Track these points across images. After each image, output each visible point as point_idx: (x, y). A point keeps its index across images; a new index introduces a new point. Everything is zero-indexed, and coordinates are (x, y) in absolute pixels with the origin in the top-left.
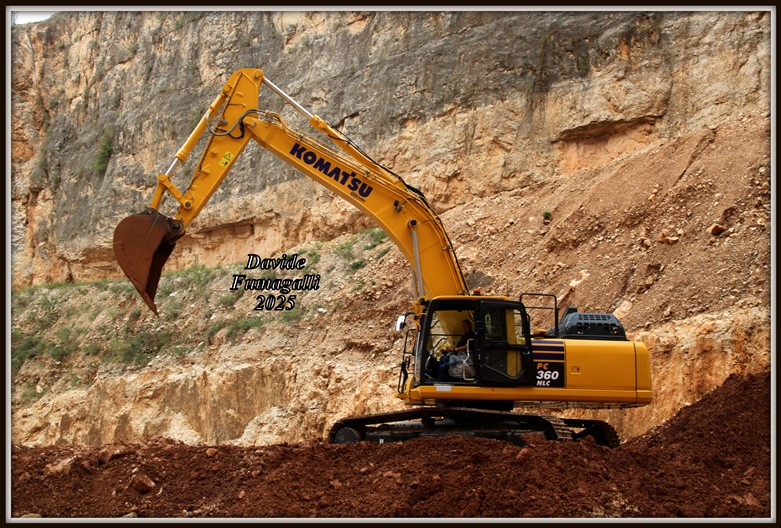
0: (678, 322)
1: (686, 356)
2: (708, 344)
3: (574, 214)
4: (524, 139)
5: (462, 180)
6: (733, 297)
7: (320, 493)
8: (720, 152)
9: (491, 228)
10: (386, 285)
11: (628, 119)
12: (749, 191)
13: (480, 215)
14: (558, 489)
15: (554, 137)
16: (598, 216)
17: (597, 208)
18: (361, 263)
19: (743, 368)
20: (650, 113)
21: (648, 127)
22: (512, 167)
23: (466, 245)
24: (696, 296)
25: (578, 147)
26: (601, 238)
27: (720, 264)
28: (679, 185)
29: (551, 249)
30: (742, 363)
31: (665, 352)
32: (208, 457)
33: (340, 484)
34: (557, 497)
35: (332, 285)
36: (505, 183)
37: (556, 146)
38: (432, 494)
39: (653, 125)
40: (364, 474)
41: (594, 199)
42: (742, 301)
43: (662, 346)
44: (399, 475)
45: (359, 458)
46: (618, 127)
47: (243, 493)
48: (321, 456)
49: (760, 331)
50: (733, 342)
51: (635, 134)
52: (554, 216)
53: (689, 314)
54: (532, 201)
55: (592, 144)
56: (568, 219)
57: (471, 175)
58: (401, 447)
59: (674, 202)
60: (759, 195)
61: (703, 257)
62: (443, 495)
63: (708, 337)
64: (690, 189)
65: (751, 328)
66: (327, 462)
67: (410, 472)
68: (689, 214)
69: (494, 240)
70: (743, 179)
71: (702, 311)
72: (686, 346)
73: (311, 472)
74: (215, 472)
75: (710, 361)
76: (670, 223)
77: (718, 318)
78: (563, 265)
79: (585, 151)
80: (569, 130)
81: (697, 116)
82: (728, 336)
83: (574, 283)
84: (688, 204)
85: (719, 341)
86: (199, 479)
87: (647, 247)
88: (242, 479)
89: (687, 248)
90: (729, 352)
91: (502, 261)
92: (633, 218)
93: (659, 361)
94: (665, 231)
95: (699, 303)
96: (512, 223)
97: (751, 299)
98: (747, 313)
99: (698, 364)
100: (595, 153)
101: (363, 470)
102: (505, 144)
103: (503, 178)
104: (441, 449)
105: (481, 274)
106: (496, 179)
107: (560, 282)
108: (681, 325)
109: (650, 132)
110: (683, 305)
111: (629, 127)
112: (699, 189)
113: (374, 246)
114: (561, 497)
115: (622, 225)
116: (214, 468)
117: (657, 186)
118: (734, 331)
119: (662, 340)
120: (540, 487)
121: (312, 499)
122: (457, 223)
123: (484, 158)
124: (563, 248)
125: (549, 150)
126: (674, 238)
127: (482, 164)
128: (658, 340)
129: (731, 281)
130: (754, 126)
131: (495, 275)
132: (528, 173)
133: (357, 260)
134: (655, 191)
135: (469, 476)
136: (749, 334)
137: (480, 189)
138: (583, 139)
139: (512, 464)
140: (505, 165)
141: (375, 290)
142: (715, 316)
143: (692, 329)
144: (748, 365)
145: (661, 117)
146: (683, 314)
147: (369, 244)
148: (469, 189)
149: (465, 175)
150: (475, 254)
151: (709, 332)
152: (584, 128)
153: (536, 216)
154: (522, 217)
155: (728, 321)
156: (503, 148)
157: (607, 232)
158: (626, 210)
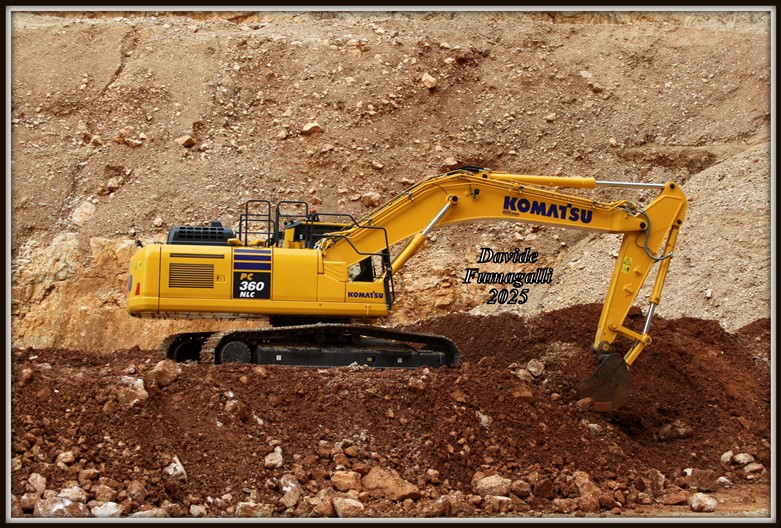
8: (163, 57)
12: (213, 108)
27: (205, 179)
59: (127, 101)
60: (225, 115)
64: (142, 90)
68: (149, 118)
76: (128, 123)
84: (143, 105)
87: (96, 144)
89: (159, 156)
94: (122, 131)
117: (86, 75)
126: (137, 142)
134: (85, 80)
157: (23, 115)
158: (48, 95)
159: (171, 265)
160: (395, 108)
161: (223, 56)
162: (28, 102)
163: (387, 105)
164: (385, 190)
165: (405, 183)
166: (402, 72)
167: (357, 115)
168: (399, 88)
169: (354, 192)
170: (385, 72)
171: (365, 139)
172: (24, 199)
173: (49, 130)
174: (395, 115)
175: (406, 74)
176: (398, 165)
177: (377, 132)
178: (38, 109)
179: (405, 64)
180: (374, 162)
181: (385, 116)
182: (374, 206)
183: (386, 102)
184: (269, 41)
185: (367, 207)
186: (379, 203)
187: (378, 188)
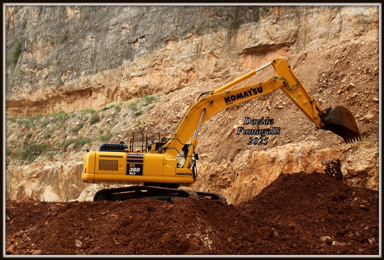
0: (278, 147)
1: (281, 163)
2: (290, 158)
4: (226, 52)
5: (194, 72)
6: (304, 136)
7: (82, 223)
10: (150, 125)
11: (277, 44)
12: (317, 85)
14: (183, 223)
15: (240, 52)
18: (140, 113)
19: (306, 170)
20: (288, 41)
21: (287, 48)
22: (219, 66)
24: (288, 135)
25: (252, 57)
26: (250, 105)
27: (300, 120)
30: (305, 167)
31: (272, 161)
32: (35, 206)
33: (92, 220)
34: (181, 227)
35: (125, 123)
36: (215, 74)
37: (241, 56)
38: (128, 224)
39: (289, 47)
40: (103, 215)
42: (307, 138)
43: (271, 158)
44: (117, 216)
45: (102, 208)
46: (272, 47)
47: (47, 223)
48: (85, 207)
49: (314, 152)
50: (302, 157)
51: (280, 51)
53: (284, 143)
55: (259, 55)
57: (199, 69)
58: (121, 204)
60: (321, 87)
61: (293, 116)
62: (133, 225)
63: (291, 154)
65: (311, 151)
66: (88, 210)
67: (122, 215)
70: (315, 79)
71: (290, 142)
72: (281, 159)
73: (80, 214)
74: (37, 213)
75: (291, 166)
76: (280, 99)
77: (296, 146)
78: (231, 117)
79: (255, 59)
80: (248, 49)
81: (311, 43)
82: (300, 154)
83: (235, 127)
85: (296, 157)
86: (30, 216)
87: (269, 110)
88: (48, 217)
89: (286, 112)
90: (300, 162)
92: (265, 96)
93: (269, 165)
94: (277, 103)
95: (289, 138)
97: (312, 137)
98: (309, 144)
99: (286, 167)
100: (260, 60)
101: (103, 213)
102: (216, 54)
103: (215, 71)
104: (138, 204)
106: (211, 72)
107: (229, 125)
108: (280, 148)
109: (287, 51)
110: (282, 139)
111: (277, 48)
113: (147, 105)
114: (184, 227)
115: (259, 99)
116: (37, 212)
118: (303, 152)
119: (271, 155)
120: (175, 222)
121: (78, 226)
123: (206, 61)
124: (232, 109)
125: (238, 58)
126: (281, 107)
127: (205, 64)
128: (269, 155)
129: (304, 128)
132: (227, 69)
133: (138, 112)
135: (145, 217)
136: (309, 154)
137: (203, 77)
138: (255, 53)
139: (165, 212)
140: (216, 65)
141: (145, 127)
142: (295, 145)
143: (285, 151)
144: (308, 168)
145: (293, 43)
146: (281, 144)
147: (145, 104)
148: (198, 76)
149: (196, 70)
151: (292, 152)
152: (255, 47)
155: (301, 147)
156: (215, 56)
159: (100, 160)
161: (334, 58)
167: (372, 75)
169: (362, 116)
171: (374, 87)
173: (258, 107)
182: (369, 122)
185: (366, 123)
186: (373, 120)
187: (374, 112)
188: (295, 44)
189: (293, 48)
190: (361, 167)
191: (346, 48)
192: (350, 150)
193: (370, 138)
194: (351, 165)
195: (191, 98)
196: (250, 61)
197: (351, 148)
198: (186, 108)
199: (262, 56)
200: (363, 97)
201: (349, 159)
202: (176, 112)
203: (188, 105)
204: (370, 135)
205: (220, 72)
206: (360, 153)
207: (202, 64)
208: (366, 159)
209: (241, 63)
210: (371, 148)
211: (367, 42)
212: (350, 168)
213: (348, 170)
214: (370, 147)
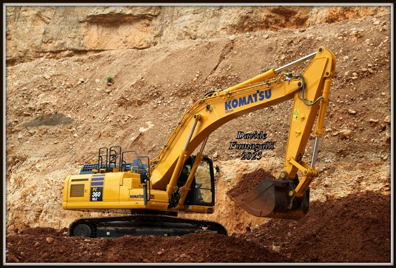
0: (223, 162)
1: (229, 184)
3: (137, 83)
4: (60, 16)
5: (10, 39)
8: (241, 56)
9: (67, 84)
11: (135, 14)
13: (53, 72)
15: (82, 19)
16: (156, 86)
17: (154, 81)
20: (149, 13)
21: (147, 22)
22: (50, 35)
23: (46, 93)
25: (98, 28)
26: (160, 102)
28: (215, 74)
29: (121, 105)
36: (44, 46)
37: (82, 25)
39: (150, 20)
41: (150, 74)
42: (264, 153)
46: (127, 18)
51: (138, 25)
52: (116, 81)
53: (230, 158)
54: (95, 68)
55: (108, 27)
56: (132, 86)
57: (18, 37)
59: (214, 85)
64: (223, 78)
65: (271, 170)
69: (69, 92)
71: (239, 157)
72: (230, 178)
77: (250, 162)
78: (132, 117)
79: (102, 31)
80: (93, 16)
81: (180, 19)
83: (142, 130)
91: (79, 107)
92: (183, 91)
95: (237, 152)
96: (82, 82)
97: (270, 152)
98: (268, 160)
100: (110, 34)
102: (45, 18)
103: (43, 42)
105: (62, 115)
106: (38, 43)
107: (130, 127)
108: (225, 164)
109: (148, 25)
110: (226, 152)
111: (134, 19)
112: (230, 79)
115: (175, 94)
117: (198, 72)
122: (35, 77)
123: (29, 26)
124: (130, 104)
125: (78, 27)
127: (27, 30)
130: (261, 43)
131: (74, 117)
132: (62, 42)
134: (197, 75)
138: (101, 23)
140: (44, 33)
143: (233, 167)
145: (156, 16)
146: (226, 157)
149: (13, 36)
150: (56, 100)
151: (245, 170)
152: (104, 16)
153: (101, 79)
154: (90, 78)
156: (43, 20)
157: (164, 98)
158: (177, 86)
160: (371, 73)
161: (277, 51)
162: (167, 90)
163: (365, 72)
164: (356, 128)
165: (371, 122)
166: (381, 49)
167: (343, 81)
168: (376, 60)
169: (335, 130)
170: (368, 50)
171: (347, 96)
172: (154, 145)
173: (174, 106)
174: (370, 78)
175: (383, 50)
176: (368, 110)
177: (356, 90)
178: (171, 94)
179: (384, 43)
180: (350, 110)
181: (363, 79)
182: (346, 139)
183: (365, 70)
184: (305, 39)
185: (342, 139)
186: (350, 137)
187: (350, 126)
188: (159, 17)
189: (156, 22)
190: (343, 193)
191: (292, 42)
192: (326, 172)
193: (349, 158)
194: (329, 191)
195: (46, 82)
196: (95, 33)
197: (326, 169)
198: (41, 95)
199: (112, 28)
200: (334, 107)
201: (326, 183)
202: (27, 101)
203: (44, 91)
204: (348, 154)
205: (50, 45)
206: (339, 176)
207: (23, 30)
208: (347, 184)
209: (82, 34)
210: (352, 170)
211: (326, 38)
212: (328, 193)
213: (327, 196)
214: (350, 169)
